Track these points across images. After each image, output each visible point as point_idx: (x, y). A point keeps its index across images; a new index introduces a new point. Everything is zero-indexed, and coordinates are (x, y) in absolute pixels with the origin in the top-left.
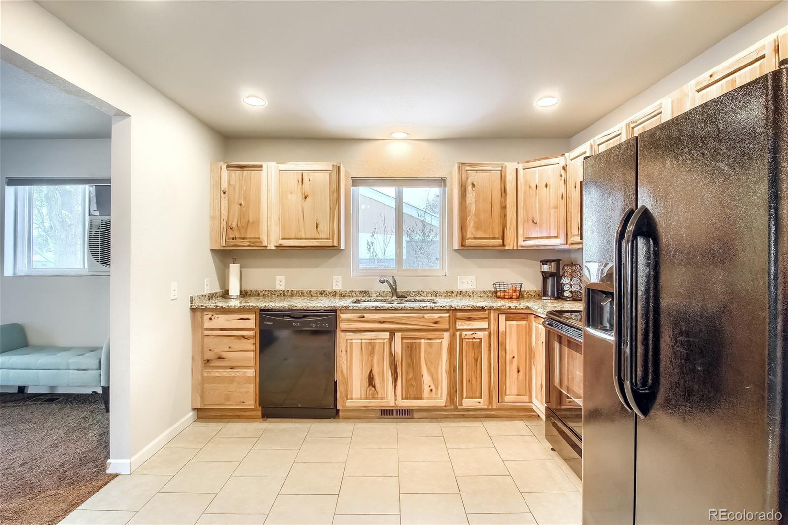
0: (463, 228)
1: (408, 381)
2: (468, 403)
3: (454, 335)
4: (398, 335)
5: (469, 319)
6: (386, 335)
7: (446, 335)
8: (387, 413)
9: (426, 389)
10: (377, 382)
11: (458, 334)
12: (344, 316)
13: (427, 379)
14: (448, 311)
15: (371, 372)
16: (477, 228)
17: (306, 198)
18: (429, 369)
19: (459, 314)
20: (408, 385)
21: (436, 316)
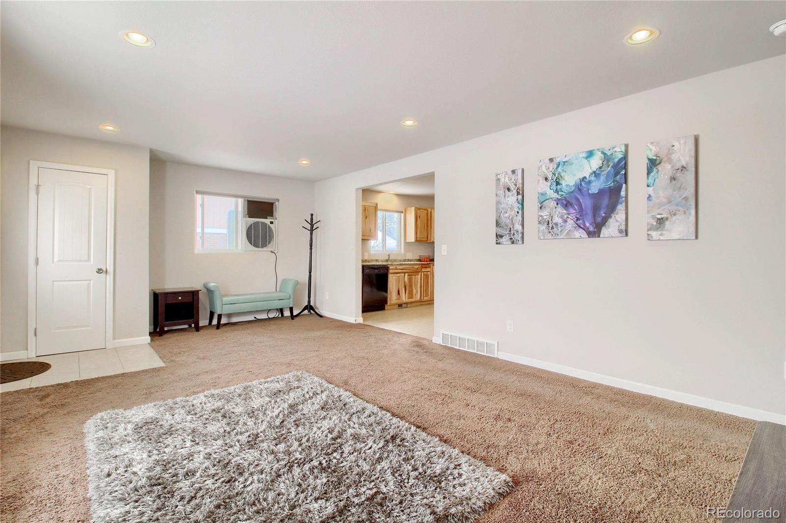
0: (416, 233)
1: (409, 292)
2: (426, 298)
3: (421, 274)
4: (406, 274)
5: (426, 268)
6: (403, 274)
7: (420, 274)
8: (400, 306)
9: (414, 294)
10: (400, 293)
11: (422, 273)
12: (391, 267)
13: (414, 291)
14: (419, 265)
15: (399, 290)
16: (421, 233)
17: (366, 218)
18: (415, 288)
19: (423, 266)
20: (409, 293)
21: (417, 267)
